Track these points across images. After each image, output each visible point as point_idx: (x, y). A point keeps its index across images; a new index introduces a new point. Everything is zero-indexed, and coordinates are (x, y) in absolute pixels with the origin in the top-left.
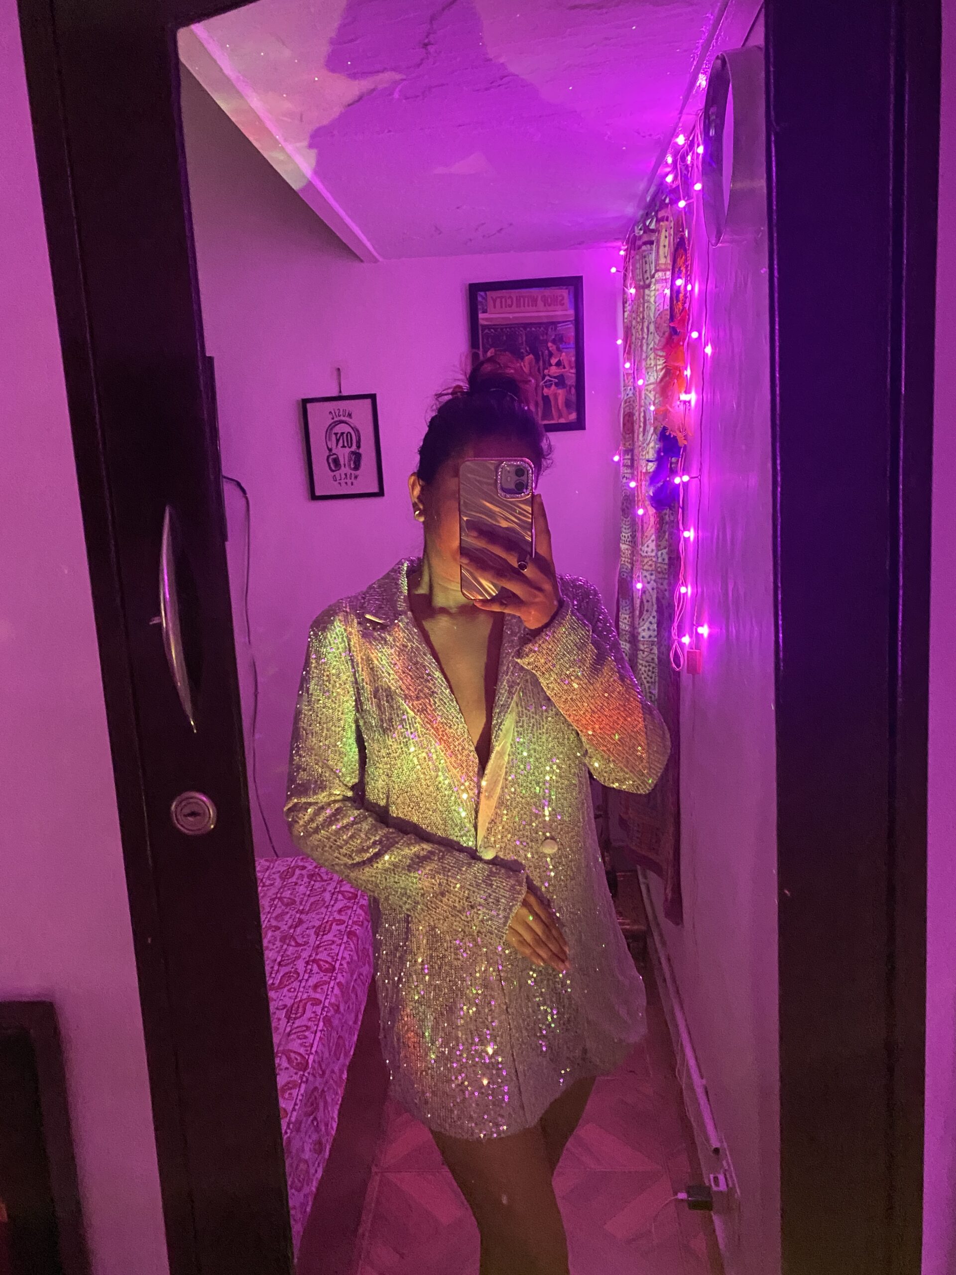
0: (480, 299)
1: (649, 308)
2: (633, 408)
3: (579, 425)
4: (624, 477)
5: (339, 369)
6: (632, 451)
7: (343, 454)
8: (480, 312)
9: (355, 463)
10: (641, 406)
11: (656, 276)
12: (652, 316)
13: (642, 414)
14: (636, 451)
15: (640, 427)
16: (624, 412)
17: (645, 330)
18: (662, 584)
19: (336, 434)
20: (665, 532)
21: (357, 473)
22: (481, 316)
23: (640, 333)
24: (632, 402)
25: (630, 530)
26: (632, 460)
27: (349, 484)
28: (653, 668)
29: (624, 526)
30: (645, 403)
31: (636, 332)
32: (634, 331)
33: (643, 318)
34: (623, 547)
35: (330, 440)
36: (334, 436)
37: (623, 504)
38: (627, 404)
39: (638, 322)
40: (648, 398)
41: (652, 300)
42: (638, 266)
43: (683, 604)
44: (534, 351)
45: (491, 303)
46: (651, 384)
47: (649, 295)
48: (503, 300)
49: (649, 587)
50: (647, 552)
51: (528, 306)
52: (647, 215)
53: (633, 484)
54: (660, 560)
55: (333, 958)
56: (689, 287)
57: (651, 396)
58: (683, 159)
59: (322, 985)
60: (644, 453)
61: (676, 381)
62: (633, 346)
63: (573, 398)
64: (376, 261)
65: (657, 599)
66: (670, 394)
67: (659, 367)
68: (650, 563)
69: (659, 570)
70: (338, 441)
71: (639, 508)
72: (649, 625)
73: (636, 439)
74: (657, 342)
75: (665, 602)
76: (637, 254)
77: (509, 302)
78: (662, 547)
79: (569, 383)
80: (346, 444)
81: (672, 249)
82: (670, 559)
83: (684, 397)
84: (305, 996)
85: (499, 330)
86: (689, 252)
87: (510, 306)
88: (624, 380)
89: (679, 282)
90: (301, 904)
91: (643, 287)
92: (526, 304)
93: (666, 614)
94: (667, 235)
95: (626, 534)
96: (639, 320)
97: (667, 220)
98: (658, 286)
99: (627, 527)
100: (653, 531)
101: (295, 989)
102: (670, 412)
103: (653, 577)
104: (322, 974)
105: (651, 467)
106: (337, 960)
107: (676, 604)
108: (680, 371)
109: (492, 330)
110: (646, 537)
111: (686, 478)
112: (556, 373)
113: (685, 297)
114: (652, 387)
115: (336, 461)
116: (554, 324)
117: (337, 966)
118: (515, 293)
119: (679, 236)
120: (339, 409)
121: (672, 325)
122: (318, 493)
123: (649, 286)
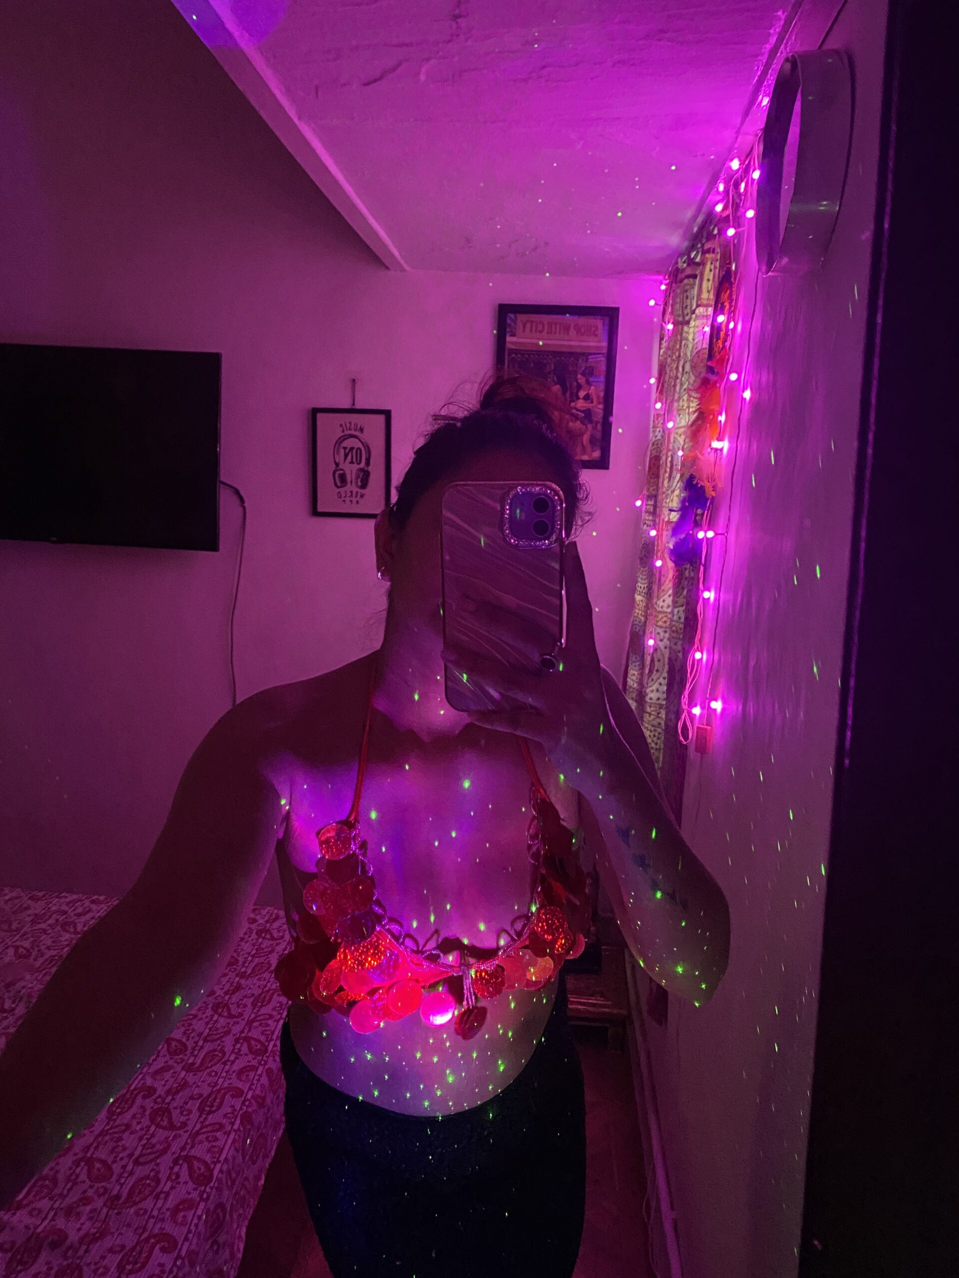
0: (509, 321)
1: (686, 346)
2: (661, 452)
3: (603, 463)
4: (645, 523)
5: (354, 380)
6: (656, 496)
7: (351, 470)
8: (508, 335)
9: (362, 481)
10: (668, 450)
11: (697, 311)
12: (689, 354)
13: (669, 459)
14: (660, 497)
15: (666, 472)
16: (651, 454)
17: (681, 369)
18: (676, 644)
19: (345, 448)
20: (683, 589)
21: (363, 491)
22: (509, 339)
23: (675, 372)
24: (659, 445)
25: (646, 581)
26: (655, 506)
27: (354, 502)
28: (659, 733)
29: (641, 576)
30: (673, 447)
31: (671, 371)
32: (668, 370)
33: (679, 356)
34: (638, 598)
35: (337, 454)
36: (342, 451)
37: (641, 552)
38: (655, 446)
39: (673, 360)
40: (677, 443)
41: (691, 337)
42: (678, 300)
43: (697, 671)
44: (562, 383)
45: (520, 325)
46: (681, 427)
47: (688, 333)
48: (534, 324)
49: (661, 645)
50: (662, 607)
51: (560, 333)
52: (693, 247)
53: (653, 533)
54: (675, 618)
55: (267, 1036)
56: (732, 325)
57: (681, 440)
58: (737, 185)
59: (249, 1071)
60: (668, 500)
61: (708, 425)
62: (666, 385)
63: (598, 435)
64: (403, 270)
65: (670, 659)
66: (700, 439)
67: (691, 410)
68: (665, 619)
69: (674, 628)
70: (346, 456)
71: (657, 559)
72: (658, 686)
73: (660, 485)
74: (691, 381)
75: (678, 666)
76: (678, 287)
77: (540, 327)
78: (679, 604)
79: (596, 419)
80: (354, 460)
81: (717, 284)
82: (686, 618)
83: (716, 444)
84: (226, 1085)
85: (526, 356)
86: (735, 286)
87: (541, 332)
88: (654, 421)
89: (721, 319)
90: (243, 965)
91: (682, 323)
92: (558, 333)
93: (678, 678)
94: (712, 267)
95: (642, 585)
96: (674, 357)
97: (713, 252)
98: (698, 322)
99: (644, 577)
100: (671, 585)
101: (216, 1073)
102: (699, 458)
103: (667, 635)
104: (250, 1057)
105: (674, 517)
106: (271, 1040)
107: (689, 671)
108: (714, 415)
109: (519, 356)
110: (663, 590)
111: (710, 534)
112: (582, 407)
113: (727, 335)
114: (682, 430)
115: (343, 478)
116: (586, 355)
117: (270, 1048)
118: (546, 318)
119: (725, 269)
120: (350, 423)
121: (709, 363)
122: (320, 509)
123: (688, 323)
